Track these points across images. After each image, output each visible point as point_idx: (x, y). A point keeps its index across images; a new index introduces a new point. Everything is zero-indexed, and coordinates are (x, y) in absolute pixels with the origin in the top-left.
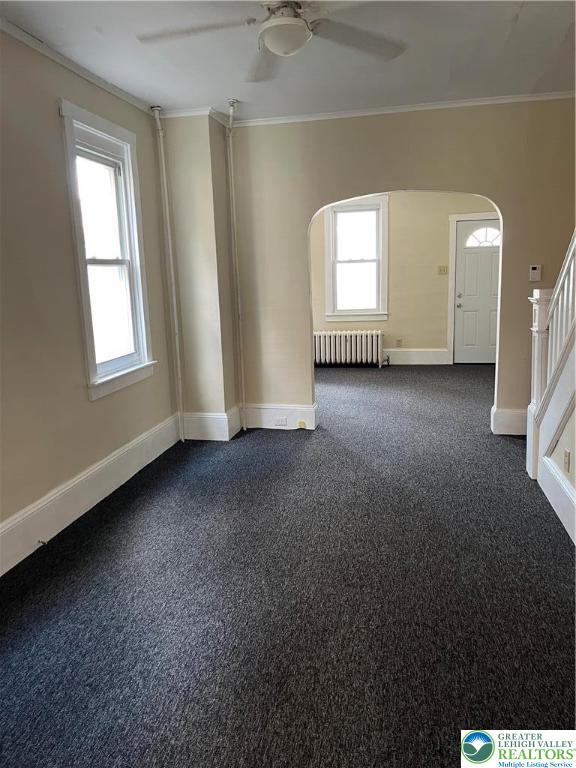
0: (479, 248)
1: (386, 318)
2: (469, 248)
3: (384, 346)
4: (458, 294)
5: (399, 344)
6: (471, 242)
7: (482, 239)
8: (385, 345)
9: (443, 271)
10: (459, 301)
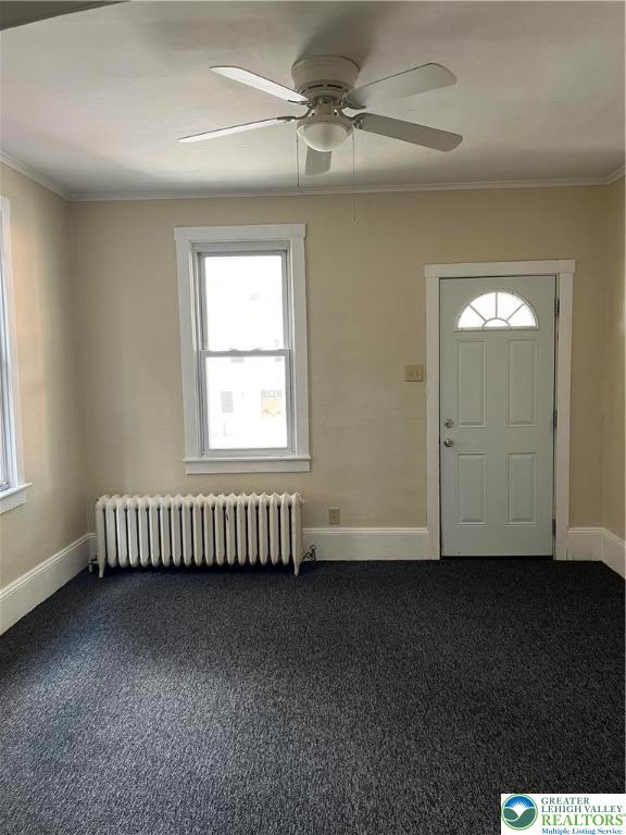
0: (483, 331)
1: (306, 466)
2: (463, 330)
3: (304, 522)
4: (444, 420)
5: (334, 519)
6: (468, 320)
7: (488, 313)
8: (306, 521)
9: (416, 374)
10: (448, 435)
